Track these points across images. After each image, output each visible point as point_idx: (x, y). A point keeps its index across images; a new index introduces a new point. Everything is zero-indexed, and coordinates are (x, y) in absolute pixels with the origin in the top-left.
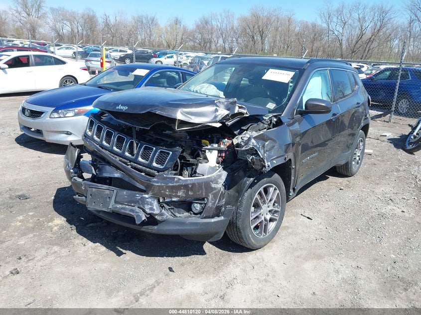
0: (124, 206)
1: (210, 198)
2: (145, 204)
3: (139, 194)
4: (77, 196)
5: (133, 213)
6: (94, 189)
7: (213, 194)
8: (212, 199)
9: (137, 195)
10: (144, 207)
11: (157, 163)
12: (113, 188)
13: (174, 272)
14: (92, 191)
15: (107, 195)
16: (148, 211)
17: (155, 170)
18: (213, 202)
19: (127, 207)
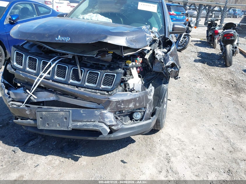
0: (85, 123)
1: (148, 107)
2: (105, 118)
3: (97, 111)
4: (19, 120)
5: (97, 127)
6: (44, 113)
7: (149, 104)
8: (148, 108)
9: (96, 112)
10: (104, 120)
11: (104, 85)
12: (68, 108)
13: (127, 163)
14: (42, 114)
15: (63, 116)
16: (109, 124)
17: (104, 91)
18: (149, 109)
19: (88, 123)
